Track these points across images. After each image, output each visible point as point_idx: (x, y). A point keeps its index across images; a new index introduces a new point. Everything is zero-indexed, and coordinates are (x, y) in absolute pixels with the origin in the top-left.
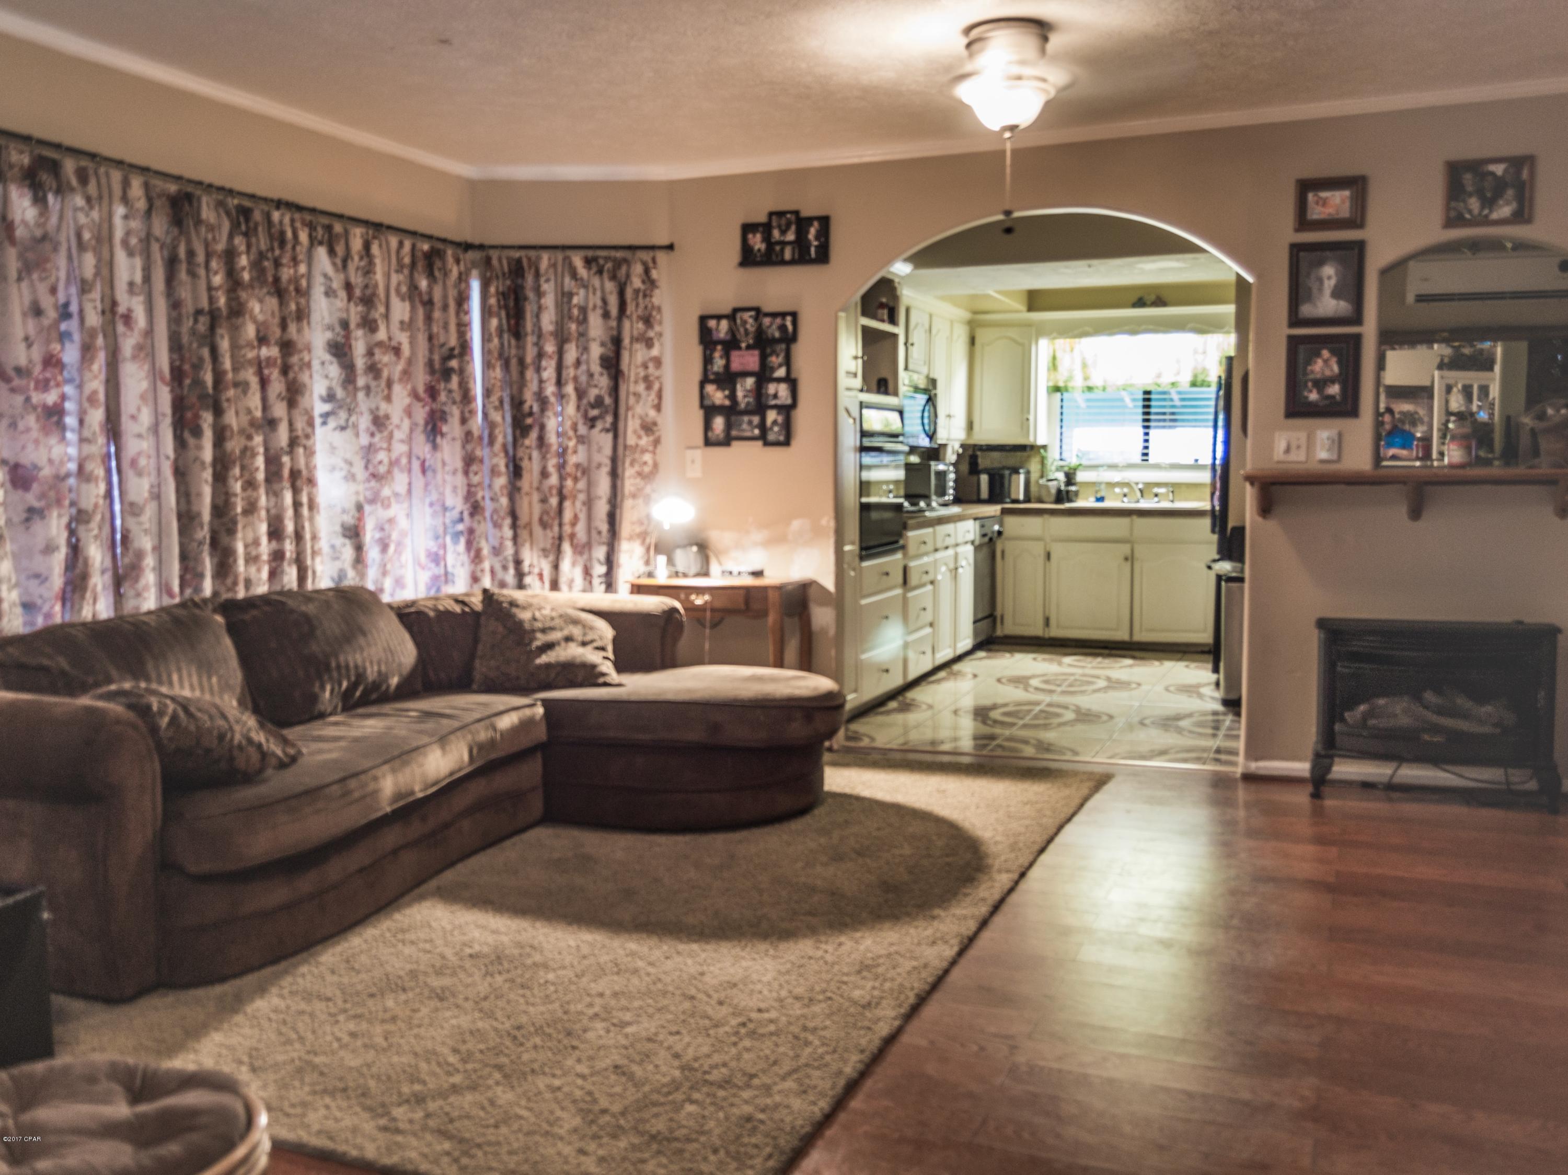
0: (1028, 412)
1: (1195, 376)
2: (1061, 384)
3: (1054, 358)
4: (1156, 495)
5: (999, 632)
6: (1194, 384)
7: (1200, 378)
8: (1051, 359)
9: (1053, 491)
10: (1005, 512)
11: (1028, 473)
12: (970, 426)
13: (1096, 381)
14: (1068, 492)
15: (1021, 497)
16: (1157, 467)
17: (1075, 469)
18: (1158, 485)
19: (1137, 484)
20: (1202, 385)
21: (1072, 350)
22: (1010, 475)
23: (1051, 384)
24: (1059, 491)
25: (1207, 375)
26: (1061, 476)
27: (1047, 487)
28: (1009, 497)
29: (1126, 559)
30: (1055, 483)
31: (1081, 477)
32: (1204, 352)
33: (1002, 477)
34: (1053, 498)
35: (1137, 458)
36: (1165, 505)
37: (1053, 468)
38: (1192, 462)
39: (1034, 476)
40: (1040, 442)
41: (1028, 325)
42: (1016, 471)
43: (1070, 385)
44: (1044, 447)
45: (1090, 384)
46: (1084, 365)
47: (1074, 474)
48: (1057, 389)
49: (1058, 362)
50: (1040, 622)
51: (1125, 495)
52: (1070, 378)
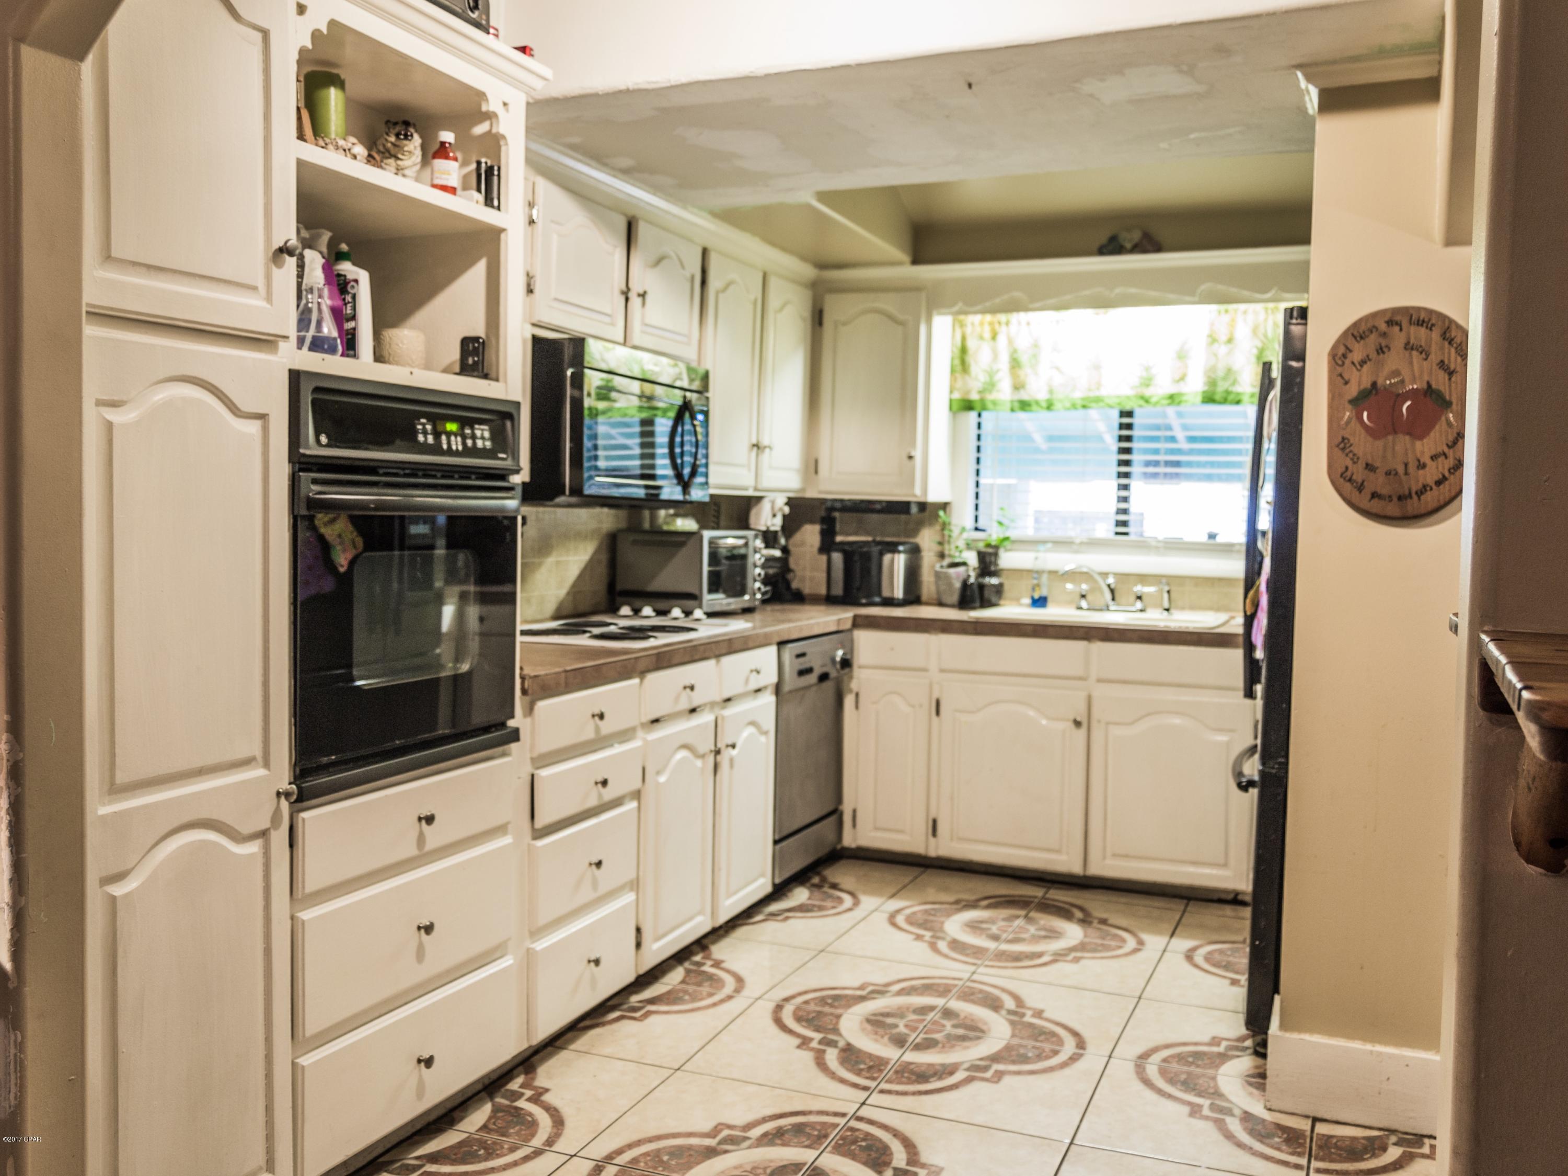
0: (913, 443)
1: (1212, 383)
2: (974, 396)
3: (964, 350)
4: (1139, 598)
5: (849, 840)
6: (1209, 399)
7: (1221, 387)
8: (957, 352)
9: (958, 585)
10: (859, 623)
11: (915, 551)
12: (812, 466)
13: (1036, 390)
14: (981, 587)
15: (899, 593)
16: (1144, 546)
17: (997, 547)
18: (1143, 578)
19: (1105, 575)
20: (1224, 401)
21: (994, 337)
22: (881, 554)
23: (957, 396)
24: (965, 585)
25: (1235, 382)
26: (972, 559)
27: (947, 577)
28: (879, 593)
29: (1077, 724)
30: (961, 569)
31: (1007, 560)
32: (1230, 341)
33: (866, 557)
34: (955, 598)
35: (1105, 530)
36: (1155, 619)
37: (961, 544)
38: (1204, 538)
39: (928, 558)
40: (933, 497)
41: (914, 288)
42: (892, 548)
43: (989, 397)
44: (945, 506)
45: (1024, 396)
46: (1015, 364)
47: (996, 555)
48: (968, 406)
49: (970, 359)
50: (921, 827)
51: (1083, 596)
52: (991, 386)
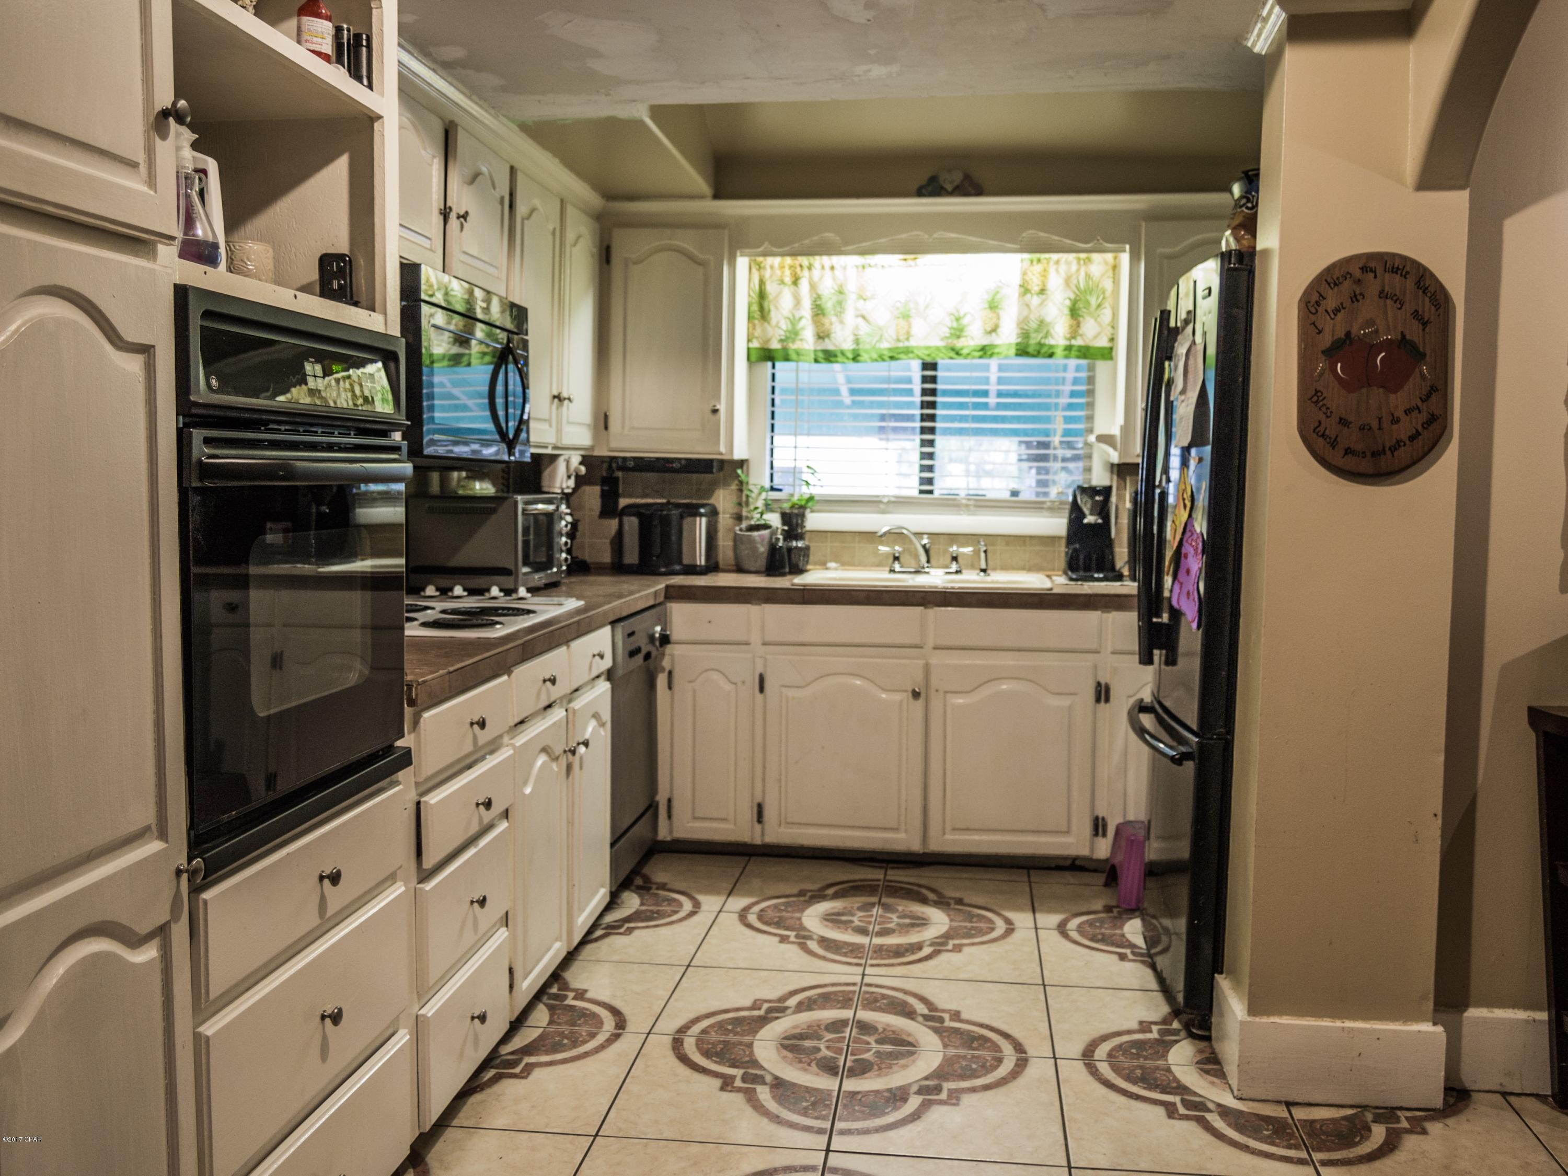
0: (717, 396)
1: (1025, 335)
2: (775, 345)
3: (762, 295)
4: (955, 559)
5: (663, 834)
6: (1022, 351)
7: (1034, 339)
8: (755, 297)
9: (763, 549)
10: (673, 594)
11: (713, 513)
12: (602, 422)
13: (842, 339)
14: (790, 550)
15: (701, 560)
16: (951, 503)
17: (803, 507)
18: (954, 538)
19: (919, 535)
20: (1037, 354)
21: (796, 282)
22: (682, 517)
23: (755, 344)
24: (773, 549)
25: (1047, 335)
26: (774, 519)
27: (751, 541)
28: (680, 562)
29: (916, 695)
30: (766, 533)
31: (814, 521)
32: (1042, 291)
33: (666, 521)
34: (762, 563)
35: (911, 487)
36: (971, 580)
37: (760, 504)
38: (1006, 495)
39: (724, 520)
40: (738, 455)
41: (716, 225)
42: (692, 511)
43: (793, 346)
44: (742, 463)
45: (829, 345)
46: (818, 311)
47: (803, 516)
48: (768, 356)
49: (768, 304)
50: (747, 814)
51: (896, 559)
52: (794, 334)
